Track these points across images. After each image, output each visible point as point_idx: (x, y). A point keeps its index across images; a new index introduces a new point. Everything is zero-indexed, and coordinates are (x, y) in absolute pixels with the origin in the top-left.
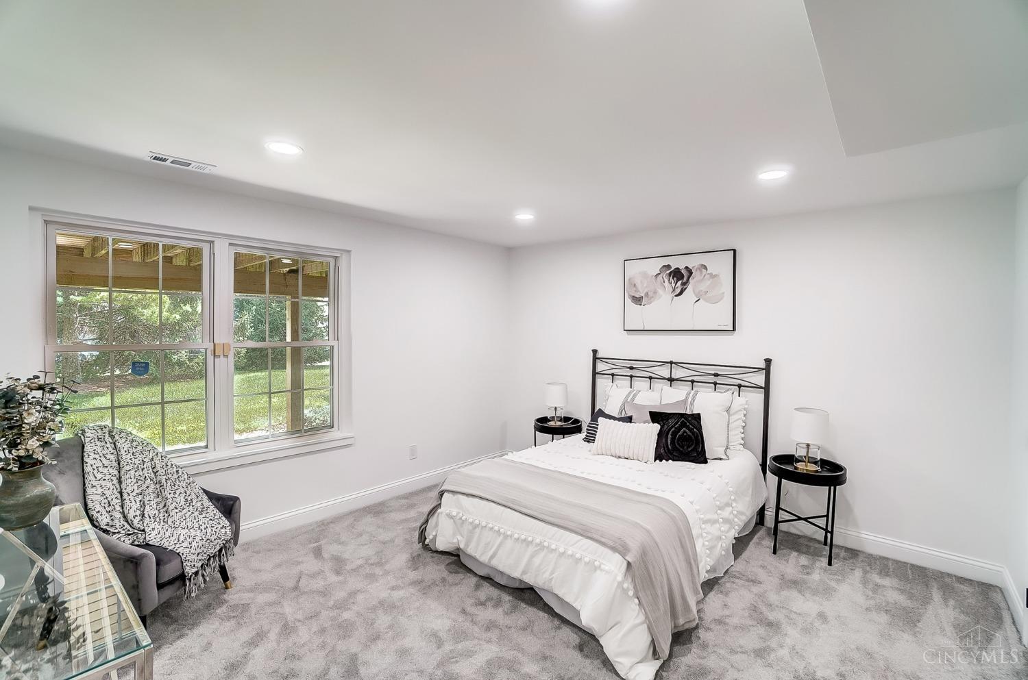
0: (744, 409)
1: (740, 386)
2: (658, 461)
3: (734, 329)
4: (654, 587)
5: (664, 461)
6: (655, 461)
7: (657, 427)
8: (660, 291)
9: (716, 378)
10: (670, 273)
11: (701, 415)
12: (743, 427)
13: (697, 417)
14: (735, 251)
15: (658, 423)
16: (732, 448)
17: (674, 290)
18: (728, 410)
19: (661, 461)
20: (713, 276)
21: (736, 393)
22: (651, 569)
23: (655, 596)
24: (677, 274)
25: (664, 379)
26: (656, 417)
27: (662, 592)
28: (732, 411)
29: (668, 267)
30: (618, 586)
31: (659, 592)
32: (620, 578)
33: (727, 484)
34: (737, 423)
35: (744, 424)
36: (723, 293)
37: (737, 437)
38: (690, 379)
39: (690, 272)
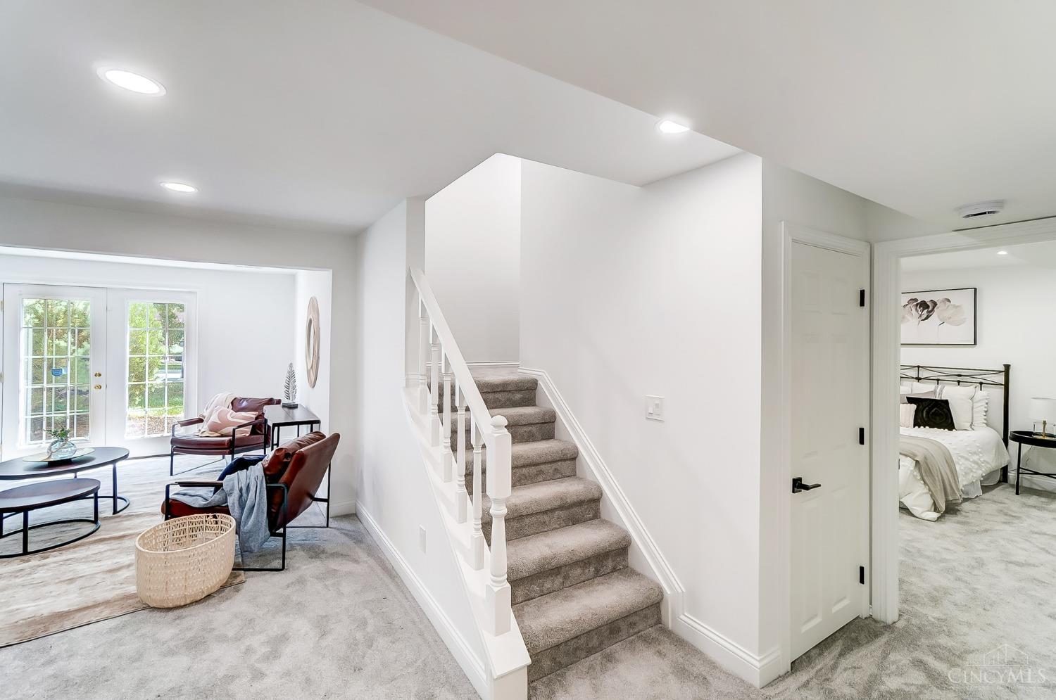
0: (986, 399)
1: (981, 383)
2: (917, 427)
3: (975, 343)
4: (933, 476)
5: (922, 427)
6: (914, 427)
7: (914, 407)
8: (908, 317)
9: (959, 378)
10: (917, 305)
11: (949, 401)
12: (986, 412)
13: (946, 402)
14: (975, 289)
15: (915, 404)
16: (976, 425)
17: (920, 316)
18: (972, 399)
19: (919, 427)
20: (954, 306)
21: (979, 388)
22: (930, 467)
23: (934, 480)
24: (923, 305)
25: (913, 378)
26: (911, 400)
27: (938, 479)
28: (975, 400)
29: (916, 300)
30: (911, 473)
31: (937, 478)
32: (912, 468)
33: (975, 441)
34: (980, 408)
35: (986, 410)
36: (965, 319)
37: (979, 418)
38: (936, 378)
39: (935, 304)
